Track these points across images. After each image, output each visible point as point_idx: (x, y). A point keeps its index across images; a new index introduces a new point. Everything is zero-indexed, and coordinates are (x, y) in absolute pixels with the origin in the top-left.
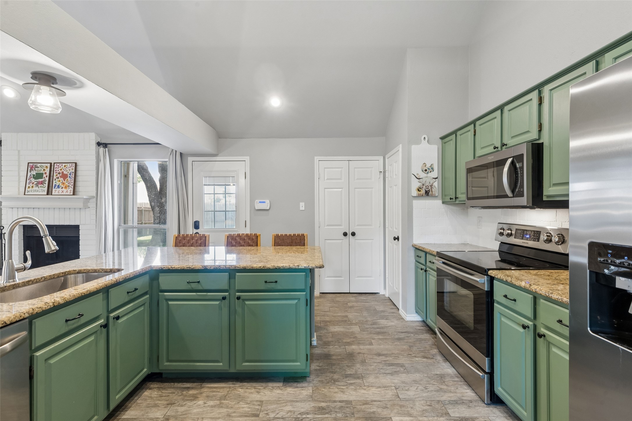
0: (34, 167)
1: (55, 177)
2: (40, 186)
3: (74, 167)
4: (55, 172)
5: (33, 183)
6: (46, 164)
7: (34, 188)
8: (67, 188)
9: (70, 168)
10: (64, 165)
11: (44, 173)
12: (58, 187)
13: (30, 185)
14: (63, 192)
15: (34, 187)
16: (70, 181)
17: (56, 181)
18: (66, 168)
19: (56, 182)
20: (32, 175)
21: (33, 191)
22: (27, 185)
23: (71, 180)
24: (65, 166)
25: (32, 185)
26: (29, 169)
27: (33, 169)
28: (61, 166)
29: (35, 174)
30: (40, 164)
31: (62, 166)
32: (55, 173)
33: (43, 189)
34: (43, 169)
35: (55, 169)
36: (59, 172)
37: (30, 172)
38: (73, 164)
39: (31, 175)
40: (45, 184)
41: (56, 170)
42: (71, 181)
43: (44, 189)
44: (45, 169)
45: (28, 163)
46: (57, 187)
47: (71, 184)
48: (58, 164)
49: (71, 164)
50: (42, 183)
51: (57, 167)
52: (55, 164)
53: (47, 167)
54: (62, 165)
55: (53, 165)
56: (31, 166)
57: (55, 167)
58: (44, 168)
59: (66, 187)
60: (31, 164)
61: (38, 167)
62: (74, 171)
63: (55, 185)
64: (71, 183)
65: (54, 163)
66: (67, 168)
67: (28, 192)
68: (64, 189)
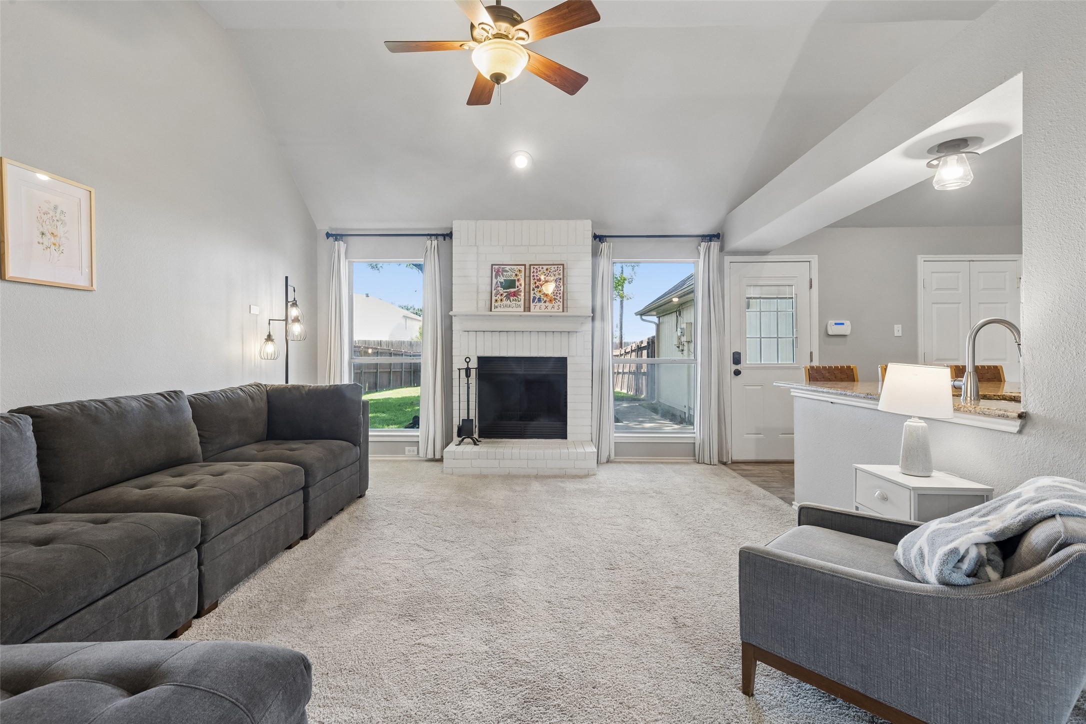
0: (501, 270)
1: (532, 286)
2: (513, 299)
3: (562, 271)
4: (532, 278)
5: (502, 295)
6: (519, 267)
7: (505, 302)
8: (553, 302)
9: (554, 273)
10: (545, 267)
11: (516, 279)
12: (539, 300)
13: (497, 298)
14: (546, 307)
15: (504, 300)
16: (556, 291)
17: (535, 291)
18: (548, 272)
19: (534, 294)
20: (499, 283)
21: (502, 307)
22: (494, 298)
23: (558, 290)
24: (547, 270)
25: (500, 298)
26: (494, 273)
27: (500, 273)
28: (540, 269)
29: (503, 281)
30: (509, 267)
31: (543, 270)
32: (532, 280)
33: (517, 303)
34: (514, 274)
35: (532, 274)
36: (538, 278)
37: (496, 278)
38: (559, 266)
39: (497, 282)
40: (520, 295)
41: (534, 276)
42: (558, 292)
43: (519, 303)
44: (518, 273)
45: (492, 265)
46: (537, 300)
47: (559, 296)
48: (536, 267)
49: (556, 267)
50: (515, 294)
51: (535, 271)
52: (532, 267)
53: (520, 271)
54: (542, 268)
55: (527, 267)
56: (497, 270)
57: (532, 271)
58: (516, 273)
59: (551, 301)
60: (497, 267)
61: (507, 271)
62: (561, 277)
63: (534, 298)
64: (558, 294)
65: (530, 265)
66: (550, 271)
67: (496, 307)
68: (547, 304)
